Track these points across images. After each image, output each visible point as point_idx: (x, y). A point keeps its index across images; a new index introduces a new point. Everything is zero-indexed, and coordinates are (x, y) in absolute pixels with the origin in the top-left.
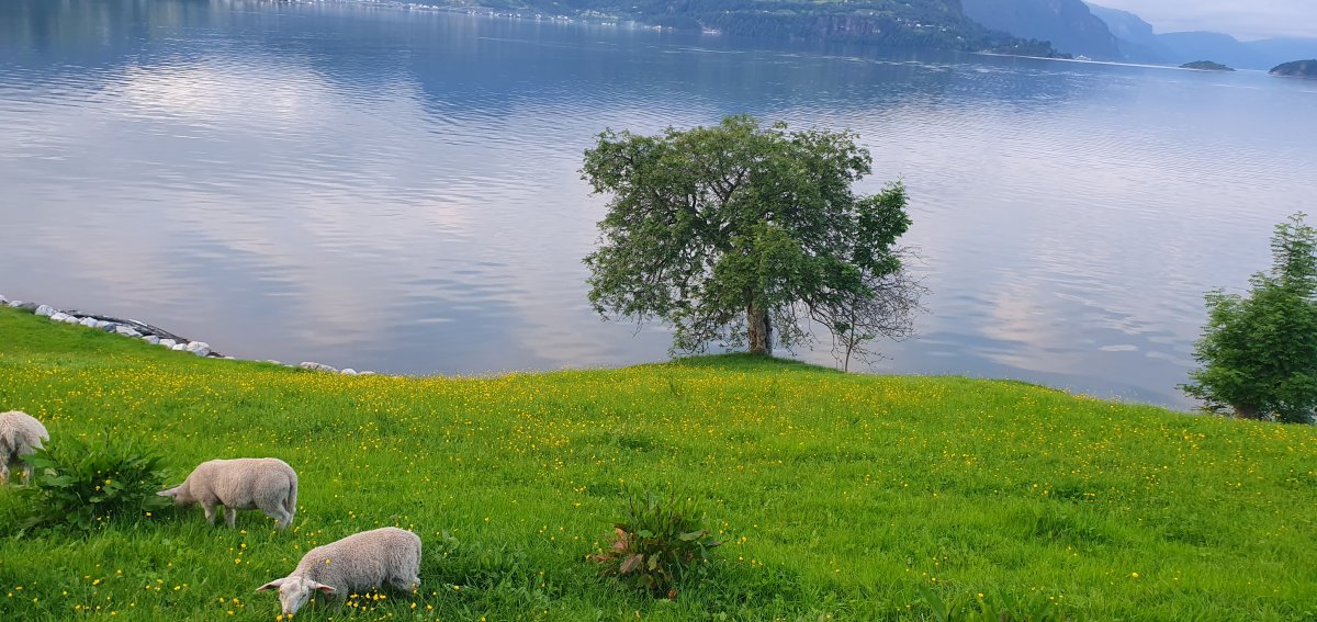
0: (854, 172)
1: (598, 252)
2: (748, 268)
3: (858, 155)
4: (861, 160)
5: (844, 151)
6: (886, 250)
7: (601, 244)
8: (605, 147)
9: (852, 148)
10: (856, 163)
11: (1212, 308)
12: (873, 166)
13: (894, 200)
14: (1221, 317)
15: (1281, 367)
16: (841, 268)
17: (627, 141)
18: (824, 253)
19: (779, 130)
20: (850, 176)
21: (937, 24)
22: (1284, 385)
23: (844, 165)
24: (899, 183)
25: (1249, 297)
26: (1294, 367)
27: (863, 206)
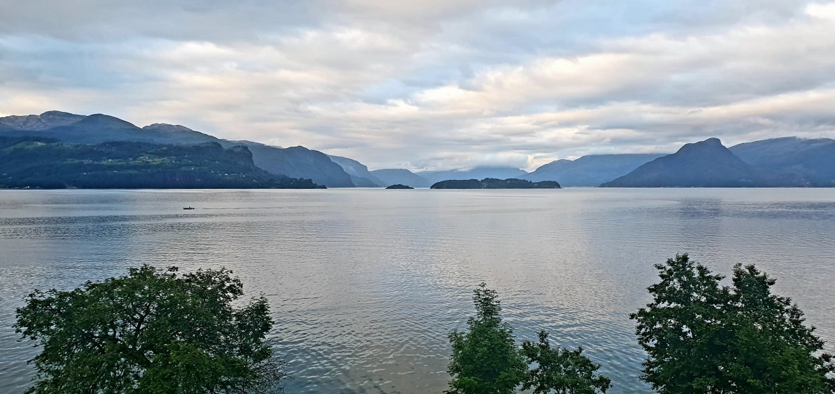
0: (231, 295)
1: (35, 387)
2: (170, 376)
3: (232, 283)
4: (235, 287)
5: (223, 282)
6: (259, 343)
7: (38, 380)
8: (34, 304)
9: (228, 279)
10: (231, 289)
11: (453, 343)
12: (244, 290)
13: (261, 309)
14: (458, 347)
15: (494, 371)
16: (234, 362)
17: (54, 297)
18: (220, 353)
19: (172, 273)
20: (230, 299)
21: (239, 173)
22: (497, 381)
23: (224, 292)
24: (262, 298)
25: (469, 332)
26: (500, 369)
27: (239, 316)
